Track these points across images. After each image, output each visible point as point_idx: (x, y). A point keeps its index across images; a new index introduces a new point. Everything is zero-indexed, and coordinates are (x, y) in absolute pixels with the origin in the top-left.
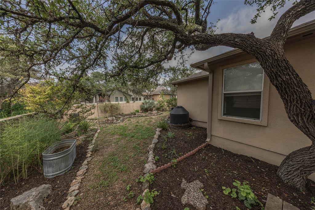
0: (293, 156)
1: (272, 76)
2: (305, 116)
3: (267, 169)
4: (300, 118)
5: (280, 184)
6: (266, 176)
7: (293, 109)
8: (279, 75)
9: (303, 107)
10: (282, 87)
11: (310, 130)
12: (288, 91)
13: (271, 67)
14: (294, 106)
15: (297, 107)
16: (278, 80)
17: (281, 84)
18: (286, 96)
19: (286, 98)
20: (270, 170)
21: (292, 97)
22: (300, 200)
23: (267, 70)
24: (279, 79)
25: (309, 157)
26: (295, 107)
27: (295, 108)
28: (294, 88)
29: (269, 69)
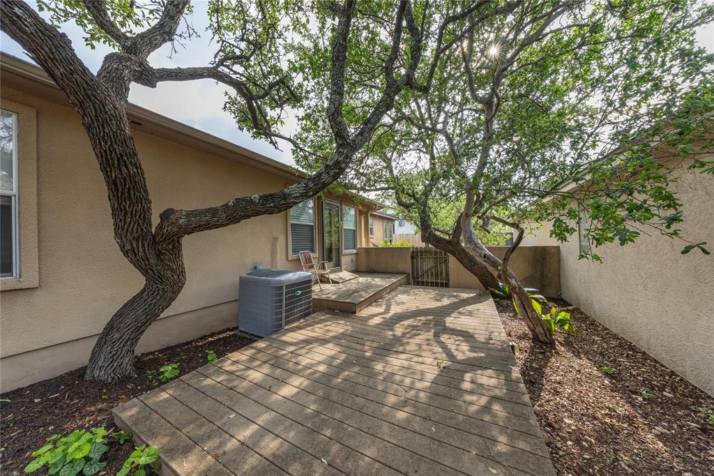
0: (119, 321)
1: (112, 159)
2: (146, 240)
3: (63, 387)
4: (140, 245)
5: (104, 391)
6: (72, 400)
7: (132, 229)
8: (125, 162)
9: (145, 225)
10: (125, 185)
11: (151, 260)
12: (132, 196)
13: (113, 139)
14: (135, 223)
15: (139, 224)
16: (121, 171)
17: (125, 179)
18: (126, 203)
19: (127, 208)
20: (69, 385)
21: (135, 207)
22: (139, 388)
23: (103, 143)
24: (124, 169)
25: (144, 308)
26: (136, 225)
27: (135, 228)
28: (140, 193)
29: (109, 143)
